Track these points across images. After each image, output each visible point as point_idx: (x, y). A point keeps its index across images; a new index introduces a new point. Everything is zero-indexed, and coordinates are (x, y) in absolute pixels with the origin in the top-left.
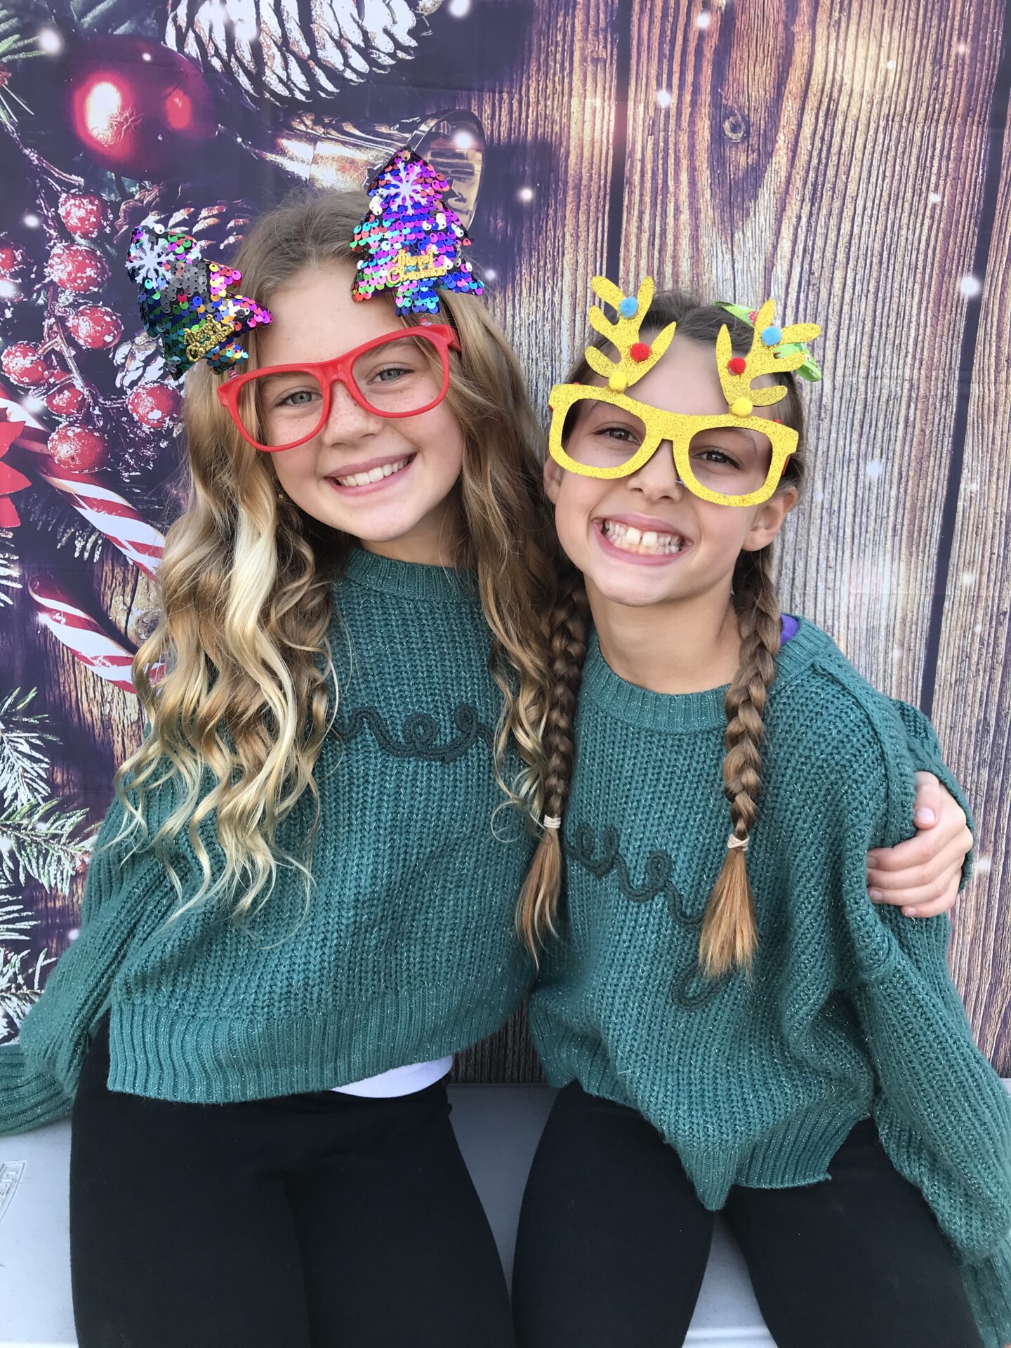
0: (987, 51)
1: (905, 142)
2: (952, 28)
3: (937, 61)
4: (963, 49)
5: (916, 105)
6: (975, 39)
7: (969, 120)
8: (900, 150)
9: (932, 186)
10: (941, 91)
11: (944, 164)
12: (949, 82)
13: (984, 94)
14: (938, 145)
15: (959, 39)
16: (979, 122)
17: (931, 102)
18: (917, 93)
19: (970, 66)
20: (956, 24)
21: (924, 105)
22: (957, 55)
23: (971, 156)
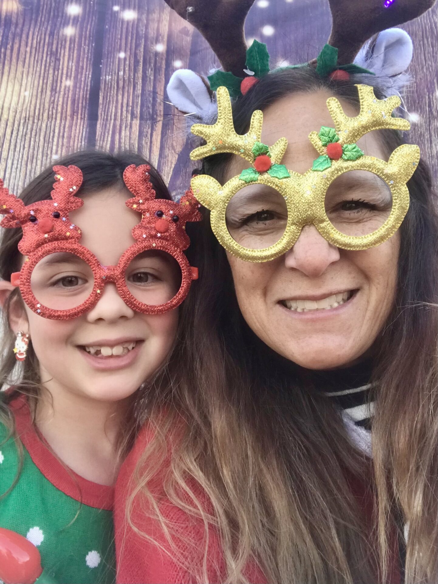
0: (83, 83)
1: (36, 130)
2: (62, 73)
3: (54, 90)
4: (69, 83)
5: (41, 111)
6: (76, 77)
7: (75, 117)
8: (33, 134)
9: (54, 151)
10: (56, 103)
11: (60, 140)
12: (61, 99)
13: (82, 103)
14: (57, 131)
15: (66, 79)
16: (81, 118)
17: (51, 109)
18: (42, 106)
19: (73, 91)
20: (65, 72)
21: (47, 111)
22: (65, 87)
23: (77, 135)
